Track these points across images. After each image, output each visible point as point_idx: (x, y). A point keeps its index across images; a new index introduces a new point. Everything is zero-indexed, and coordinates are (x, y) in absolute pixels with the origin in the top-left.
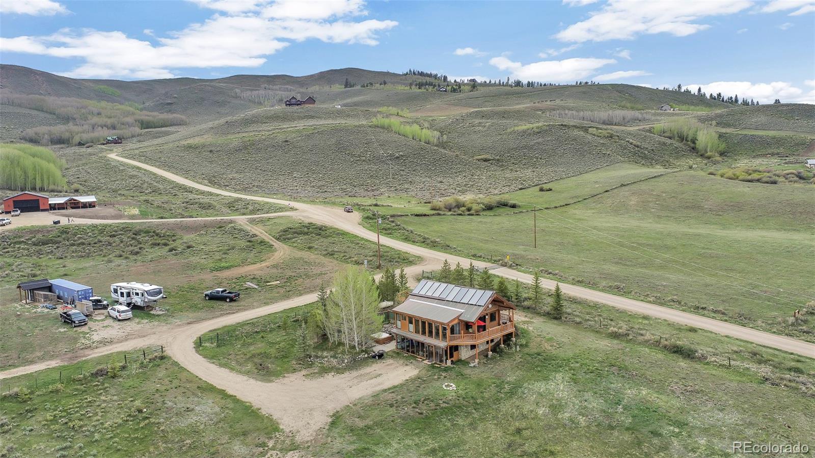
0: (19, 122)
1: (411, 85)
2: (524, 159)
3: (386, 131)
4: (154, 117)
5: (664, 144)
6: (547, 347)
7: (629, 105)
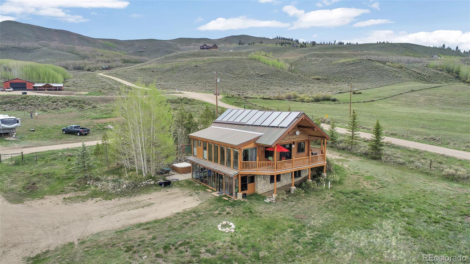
0: (60, 58)
1: (277, 43)
2: (343, 78)
3: (257, 62)
4: (131, 58)
5: (437, 73)
6: (366, 186)
7: (411, 54)
